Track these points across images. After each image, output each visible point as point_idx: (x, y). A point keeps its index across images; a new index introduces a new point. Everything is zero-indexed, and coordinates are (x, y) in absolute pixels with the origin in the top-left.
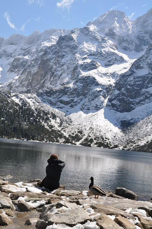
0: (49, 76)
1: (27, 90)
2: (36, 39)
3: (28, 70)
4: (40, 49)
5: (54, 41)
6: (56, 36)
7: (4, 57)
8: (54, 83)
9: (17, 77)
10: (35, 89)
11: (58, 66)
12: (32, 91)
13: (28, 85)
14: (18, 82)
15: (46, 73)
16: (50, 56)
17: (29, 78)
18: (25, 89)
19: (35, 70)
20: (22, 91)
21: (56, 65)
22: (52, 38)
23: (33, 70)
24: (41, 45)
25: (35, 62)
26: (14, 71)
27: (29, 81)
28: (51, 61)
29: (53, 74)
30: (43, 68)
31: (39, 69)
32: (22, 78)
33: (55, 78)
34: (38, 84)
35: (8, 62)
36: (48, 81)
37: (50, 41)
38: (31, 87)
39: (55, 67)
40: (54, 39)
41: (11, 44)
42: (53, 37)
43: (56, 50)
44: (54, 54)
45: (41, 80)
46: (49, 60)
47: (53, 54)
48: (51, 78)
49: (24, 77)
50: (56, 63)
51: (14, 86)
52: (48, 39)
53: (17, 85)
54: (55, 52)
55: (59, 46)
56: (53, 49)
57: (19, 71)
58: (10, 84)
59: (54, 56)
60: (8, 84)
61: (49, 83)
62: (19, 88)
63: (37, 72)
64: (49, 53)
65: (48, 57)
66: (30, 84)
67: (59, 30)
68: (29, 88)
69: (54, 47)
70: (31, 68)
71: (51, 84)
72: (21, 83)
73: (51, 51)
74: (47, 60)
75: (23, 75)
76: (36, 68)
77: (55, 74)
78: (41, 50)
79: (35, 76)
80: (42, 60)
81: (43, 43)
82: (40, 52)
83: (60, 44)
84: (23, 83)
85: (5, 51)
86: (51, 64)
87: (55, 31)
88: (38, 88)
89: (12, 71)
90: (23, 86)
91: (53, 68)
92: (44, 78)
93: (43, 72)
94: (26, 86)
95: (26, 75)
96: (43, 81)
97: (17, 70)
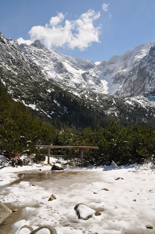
0: (148, 80)
1: (131, 95)
2: (129, 55)
3: (129, 80)
4: (134, 62)
5: (144, 53)
6: (145, 49)
7: (108, 74)
8: (153, 85)
9: (121, 86)
10: (137, 92)
11: (153, 71)
12: (135, 94)
13: (131, 91)
14: (122, 89)
15: (144, 79)
16: (145, 65)
17: (131, 85)
18: (129, 94)
19: (134, 78)
20: (127, 96)
21: (152, 70)
22: (142, 52)
23: (133, 78)
24: (134, 58)
25: (133, 72)
26: (117, 82)
27: (131, 87)
28: (147, 68)
29: (151, 78)
30: (141, 75)
31: (138, 76)
32: (126, 86)
33: (153, 81)
34: (139, 88)
35: (111, 77)
36: (147, 84)
37: (141, 54)
38: (134, 91)
39: (151, 72)
40: (143, 52)
41: (111, 63)
42: (142, 50)
43: (149, 59)
44: (149, 62)
45: (141, 84)
46: (145, 68)
47: (147, 63)
48: (149, 81)
49: (126, 85)
50: (151, 69)
51: (120, 94)
52: (139, 53)
53: (122, 92)
54: (149, 60)
55: (151, 56)
56: (147, 59)
57: (121, 81)
58: (117, 92)
59: (149, 64)
60: (115, 93)
61: (149, 86)
62: (124, 94)
63: (137, 79)
64: (144, 63)
65: (144, 66)
66: (132, 89)
67: (147, 44)
68: (132, 93)
69: (147, 57)
70: (131, 77)
71: (150, 86)
72: (125, 90)
73: (146, 61)
74: (143, 68)
75: (125, 84)
76: (135, 77)
77: (152, 77)
78: (136, 63)
79: (136, 83)
80: (139, 69)
81: (135, 57)
82: (135, 64)
83: (152, 53)
84: (127, 90)
85: (108, 70)
86: (148, 70)
87: (143, 46)
88: (139, 91)
89: (116, 83)
90: (127, 92)
91: (149, 73)
92: (143, 83)
93: (141, 78)
94: (129, 92)
95: (128, 83)
96: (143, 85)
97: (119, 81)
